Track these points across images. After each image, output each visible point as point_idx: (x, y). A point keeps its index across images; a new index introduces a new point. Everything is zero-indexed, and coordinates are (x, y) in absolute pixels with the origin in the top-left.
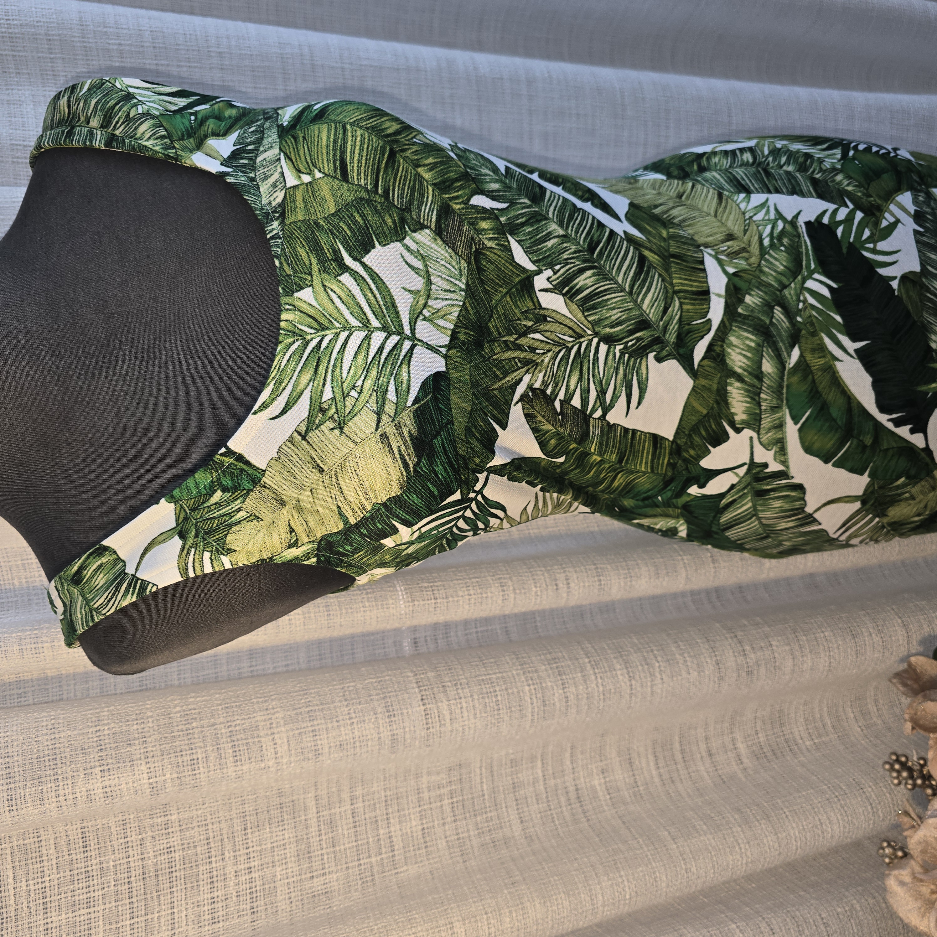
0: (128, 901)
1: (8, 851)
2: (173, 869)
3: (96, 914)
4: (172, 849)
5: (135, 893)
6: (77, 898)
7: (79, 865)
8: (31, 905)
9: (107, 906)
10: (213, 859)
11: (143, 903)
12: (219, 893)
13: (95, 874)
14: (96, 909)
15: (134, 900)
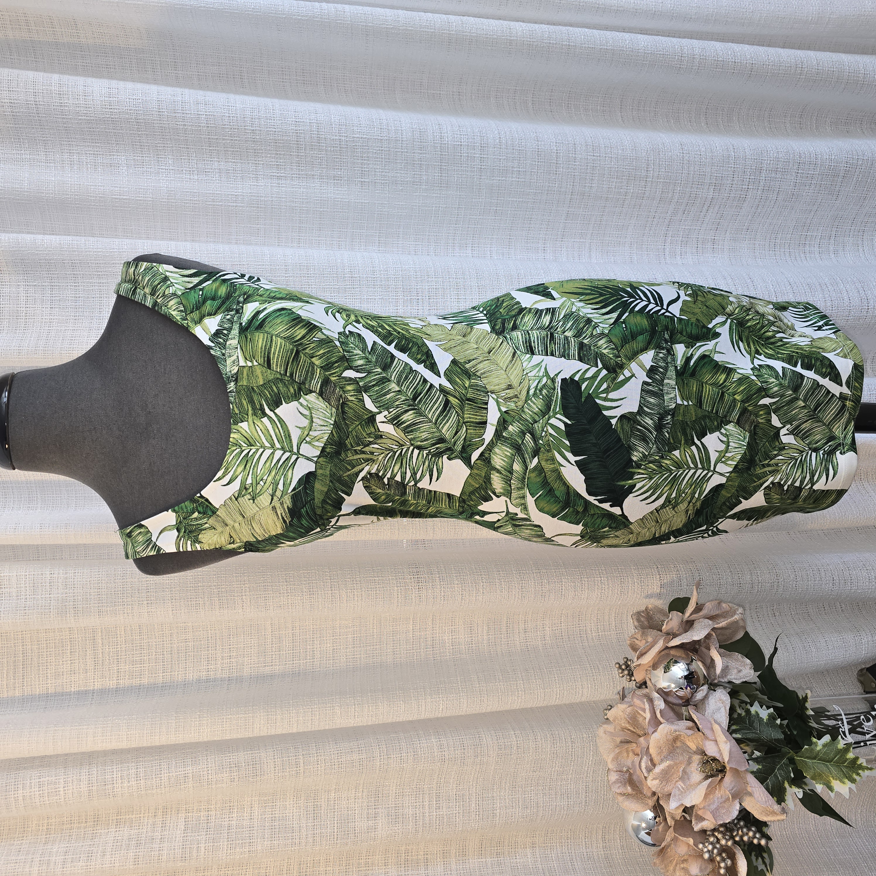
0: (162, 664)
1: (100, 630)
2: (188, 651)
3: (145, 668)
4: (188, 640)
5: (166, 660)
6: (135, 658)
7: (137, 642)
8: (110, 658)
9: (151, 664)
10: (210, 649)
11: (170, 666)
12: (212, 667)
13: (145, 647)
14: (145, 665)
15: (165, 663)
